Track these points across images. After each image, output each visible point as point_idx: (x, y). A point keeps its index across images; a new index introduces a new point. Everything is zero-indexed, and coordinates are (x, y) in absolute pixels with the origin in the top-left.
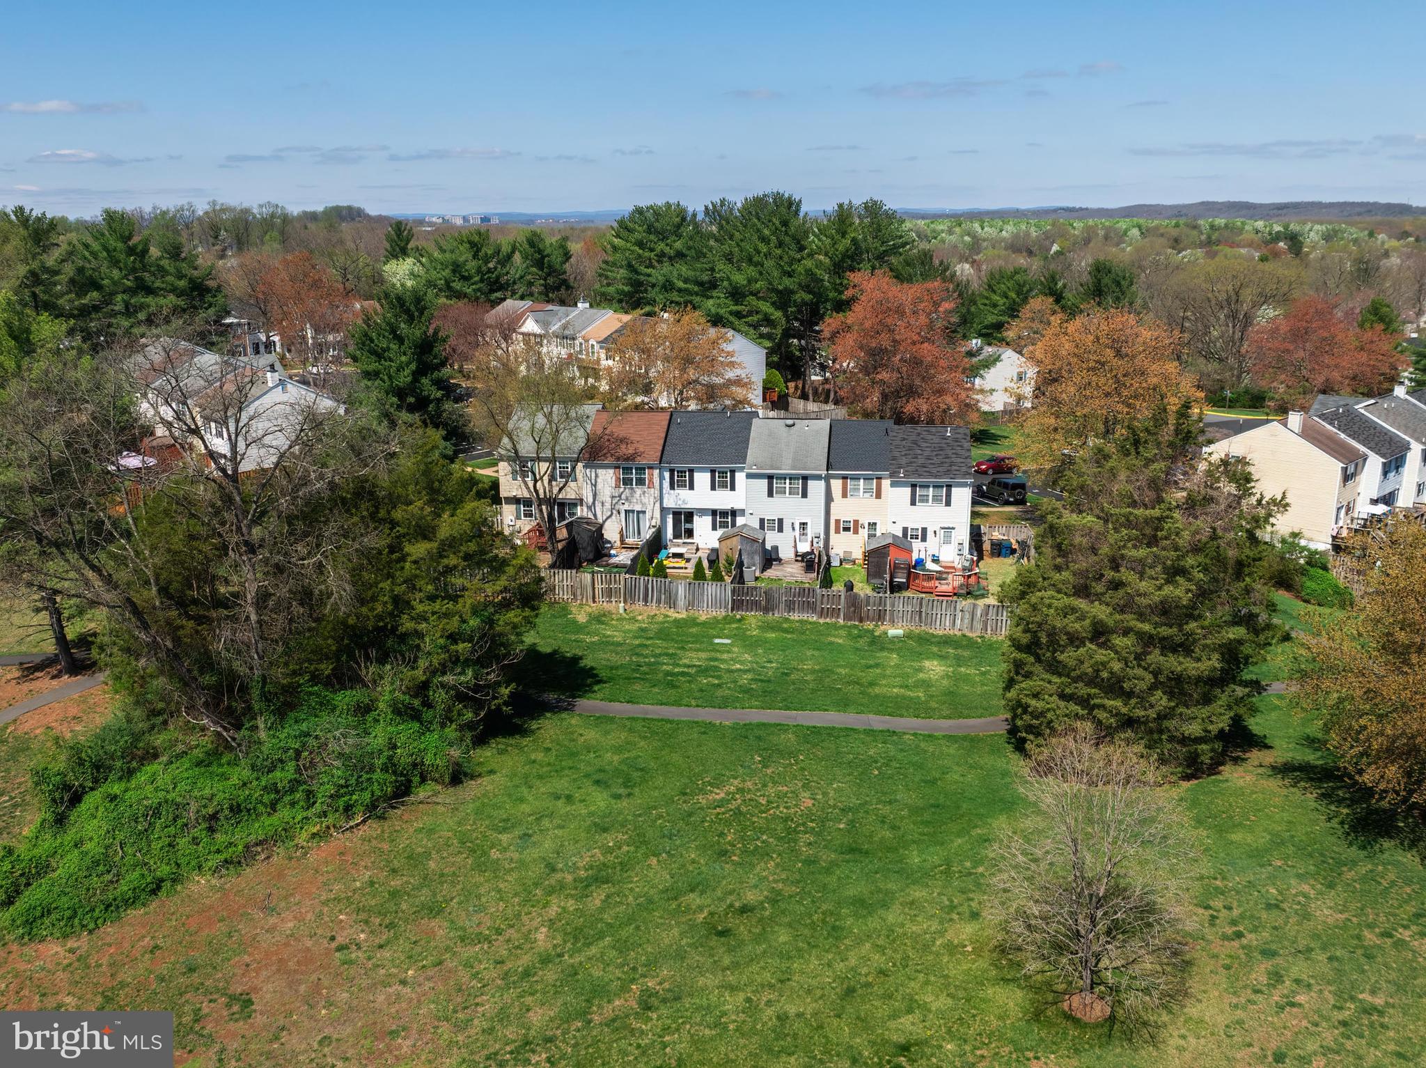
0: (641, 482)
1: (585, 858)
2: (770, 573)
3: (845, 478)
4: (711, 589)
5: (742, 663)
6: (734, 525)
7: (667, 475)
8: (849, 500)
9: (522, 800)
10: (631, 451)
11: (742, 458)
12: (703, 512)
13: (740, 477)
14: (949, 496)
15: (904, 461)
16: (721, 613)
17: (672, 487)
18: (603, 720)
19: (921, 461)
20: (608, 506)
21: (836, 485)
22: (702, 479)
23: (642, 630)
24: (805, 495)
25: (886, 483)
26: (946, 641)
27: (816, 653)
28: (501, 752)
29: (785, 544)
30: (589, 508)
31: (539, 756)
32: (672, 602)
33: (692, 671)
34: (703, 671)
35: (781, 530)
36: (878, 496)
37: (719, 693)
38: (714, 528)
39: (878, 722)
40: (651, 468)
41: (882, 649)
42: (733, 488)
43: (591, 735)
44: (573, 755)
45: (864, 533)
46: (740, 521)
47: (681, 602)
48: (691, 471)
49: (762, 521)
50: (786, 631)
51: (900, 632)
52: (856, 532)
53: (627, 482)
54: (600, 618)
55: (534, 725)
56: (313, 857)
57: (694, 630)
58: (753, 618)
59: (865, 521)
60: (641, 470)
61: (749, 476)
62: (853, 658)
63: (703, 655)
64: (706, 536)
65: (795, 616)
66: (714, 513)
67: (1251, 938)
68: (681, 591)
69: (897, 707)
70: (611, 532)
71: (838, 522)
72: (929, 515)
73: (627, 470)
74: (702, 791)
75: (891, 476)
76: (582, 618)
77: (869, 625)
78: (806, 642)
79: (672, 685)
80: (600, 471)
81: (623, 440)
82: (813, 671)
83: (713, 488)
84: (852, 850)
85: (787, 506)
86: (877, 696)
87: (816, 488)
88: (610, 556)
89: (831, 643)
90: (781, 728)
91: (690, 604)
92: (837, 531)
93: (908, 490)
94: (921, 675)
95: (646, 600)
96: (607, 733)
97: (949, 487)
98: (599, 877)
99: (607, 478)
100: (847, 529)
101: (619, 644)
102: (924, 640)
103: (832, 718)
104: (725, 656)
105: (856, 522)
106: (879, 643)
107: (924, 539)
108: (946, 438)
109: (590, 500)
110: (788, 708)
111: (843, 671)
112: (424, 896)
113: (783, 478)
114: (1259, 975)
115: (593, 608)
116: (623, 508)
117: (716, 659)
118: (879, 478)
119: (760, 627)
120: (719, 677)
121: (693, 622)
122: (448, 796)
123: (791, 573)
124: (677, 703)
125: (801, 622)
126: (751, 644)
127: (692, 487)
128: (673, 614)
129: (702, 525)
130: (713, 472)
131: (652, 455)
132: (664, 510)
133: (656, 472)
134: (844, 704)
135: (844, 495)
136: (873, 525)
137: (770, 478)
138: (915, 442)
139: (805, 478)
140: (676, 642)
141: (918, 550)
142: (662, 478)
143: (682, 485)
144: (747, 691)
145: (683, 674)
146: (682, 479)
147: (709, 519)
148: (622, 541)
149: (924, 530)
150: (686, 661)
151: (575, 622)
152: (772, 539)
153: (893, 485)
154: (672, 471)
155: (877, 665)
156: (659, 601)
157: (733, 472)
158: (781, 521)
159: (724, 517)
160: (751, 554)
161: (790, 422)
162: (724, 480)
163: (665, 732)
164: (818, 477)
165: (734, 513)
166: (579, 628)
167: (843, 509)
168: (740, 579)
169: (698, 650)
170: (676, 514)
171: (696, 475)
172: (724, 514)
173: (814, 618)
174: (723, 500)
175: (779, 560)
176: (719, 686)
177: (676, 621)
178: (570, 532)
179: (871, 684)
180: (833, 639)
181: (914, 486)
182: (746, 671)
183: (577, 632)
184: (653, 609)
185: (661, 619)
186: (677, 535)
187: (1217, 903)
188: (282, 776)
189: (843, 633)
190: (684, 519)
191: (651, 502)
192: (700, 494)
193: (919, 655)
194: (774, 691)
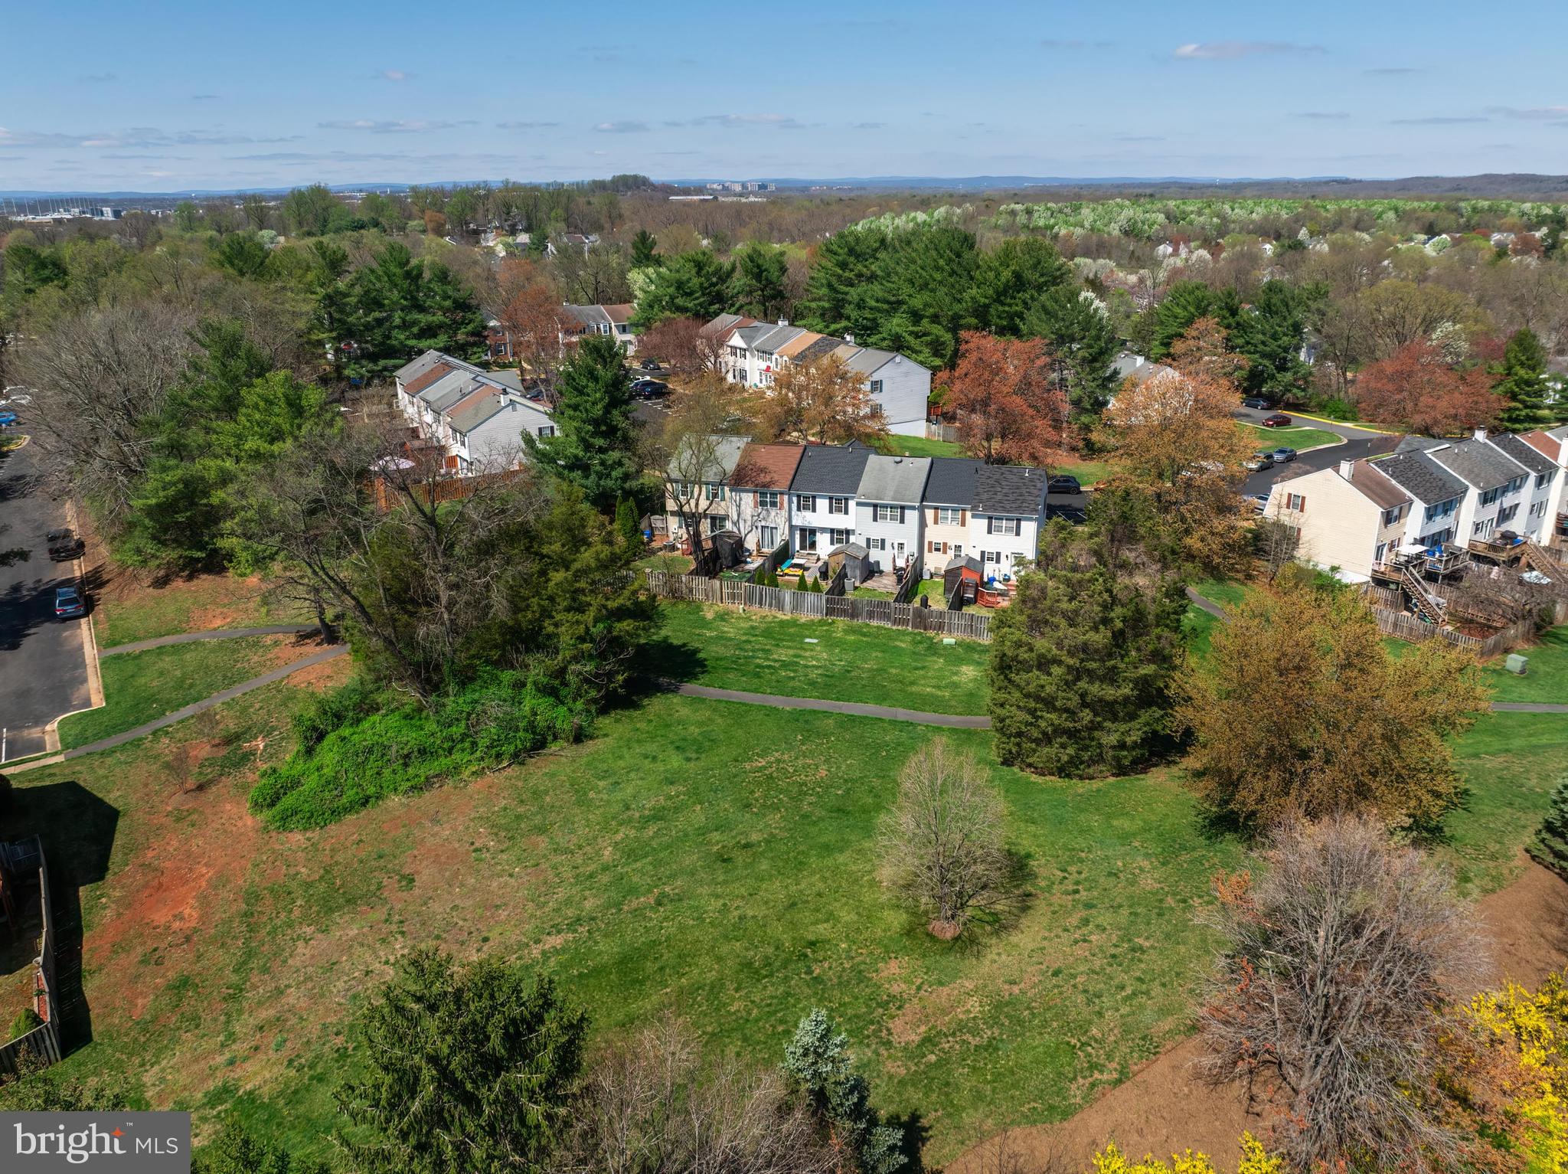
0: (774, 504)
1: (652, 801)
2: (869, 584)
3: (936, 508)
4: (810, 598)
5: (818, 660)
6: (847, 541)
7: (795, 499)
8: (940, 526)
9: (621, 757)
10: (768, 479)
11: (854, 489)
12: (823, 530)
13: (852, 504)
14: (1018, 527)
15: (985, 496)
16: (817, 617)
17: (799, 509)
18: (697, 701)
19: (999, 497)
20: (749, 523)
21: (930, 514)
22: (822, 504)
23: (753, 628)
24: (902, 521)
25: (968, 514)
27: (880, 655)
28: (617, 721)
29: (884, 559)
30: (734, 524)
31: (642, 726)
32: (780, 607)
33: (777, 665)
34: (785, 665)
35: (883, 548)
36: (963, 524)
37: (791, 684)
38: (832, 543)
39: (902, 714)
40: (782, 493)
41: (934, 654)
42: (846, 513)
43: (685, 712)
44: (667, 726)
45: (951, 553)
46: (852, 539)
47: (788, 607)
48: (814, 497)
49: (868, 540)
50: (864, 635)
51: (952, 641)
52: (945, 552)
53: (763, 504)
54: (722, 617)
55: (646, 702)
56: (471, 788)
57: (792, 630)
58: (841, 622)
59: (952, 543)
60: (774, 495)
61: (858, 504)
62: (907, 660)
63: (791, 652)
64: (824, 546)
65: (875, 623)
66: (832, 531)
67: (1084, 895)
68: (788, 598)
69: (923, 703)
70: (750, 543)
71: (930, 543)
72: (1003, 542)
73: (764, 494)
74: (750, 760)
75: (972, 510)
76: (710, 615)
77: (931, 633)
78: (876, 645)
79: (758, 676)
80: (743, 495)
81: (763, 470)
82: (870, 670)
83: (831, 512)
84: (839, 810)
85: (886, 529)
86: (912, 694)
87: (912, 516)
88: (746, 563)
89: (896, 647)
90: (827, 714)
91: (795, 608)
92: (930, 551)
93: (986, 521)
94: (955, 678)
95: (761, 604)
96: (697, 711)
97: (1019, 520)
98: (658, 815)
99: (748, 499)
100: (938, 550)
101: (731, 639)
102: (970, 648)
103: (870, 709)
104: (808, 654)
105: (945, 544)
106: (934, 648)
107: (998, 561)
108: (1023, 478)
109: (735, 518)
110: (838, 699)
111: (894, 671)
112: (537, 820)
113: (885, 506)
114: (1074, 920)
115: (721, 607)
116: (759, 525)
117: (799, 656)
118: (964, 510)
119: (844, 631)
120: (795, 671)
121: (794, 623)
122: (572, 751)
123: (884, 584)
124: (756, 691)
125: (878, 627)
126: (832, 644)
127: (814, 510)
128: (781, 616)
129: (822, 540)
130: (831, 498)
131: (783, 484)
132: (792, 528)
133: (786, 497)
134: (883, 697)
135: (936, 522)
136: (958, 548)
137: (875, 506)
138: (997, 481)
139: (903, 508)
140: (775, 639)
141: (991, 569)
142: (790, 502)
143: (806, 508)
144: (813, 684)
145: (769, 667)
146: (807, 504)
147: (828, 536)
148: (758, 551)
149: (998, 554)
150: (776, 657)
151: (704, 618)
152: (875, 555)
153: (974, 516)
154: (799, 496)
155: (923, 668)
156: (771, 605)
157: (846, 499)
158: (883, 541)
159: (840, 535)
160: (854, 568)
161: (898, 459)
162: (839, 505)
163: (738, 712)
164: (913, 508)
165: (848, 532)
166: (704, 624)
167: (933, 534)
168: (839, 589)
169: (789, 647)
170: (803, 530)
171: (818, 501)
172: (840, 532)
173: (889, 625)
174: (839, 521)
175: (881, 572)
176: (793, 678)
177: (782, 621)
178: (714, 543)
179: (912, 683)
180: (898, 643)
181: (990, 518)
182: (817, 667)
183: (703, 627)
184: (766, 611)
185: (770, 619)
186: (803, 547)
187: (1073, 869)
188: (457, 730)
189: (908, 638)
190: (808, 535)
191: (782, 520)
192: (821, 516)
193: (961, 661)
194: (833, 684)
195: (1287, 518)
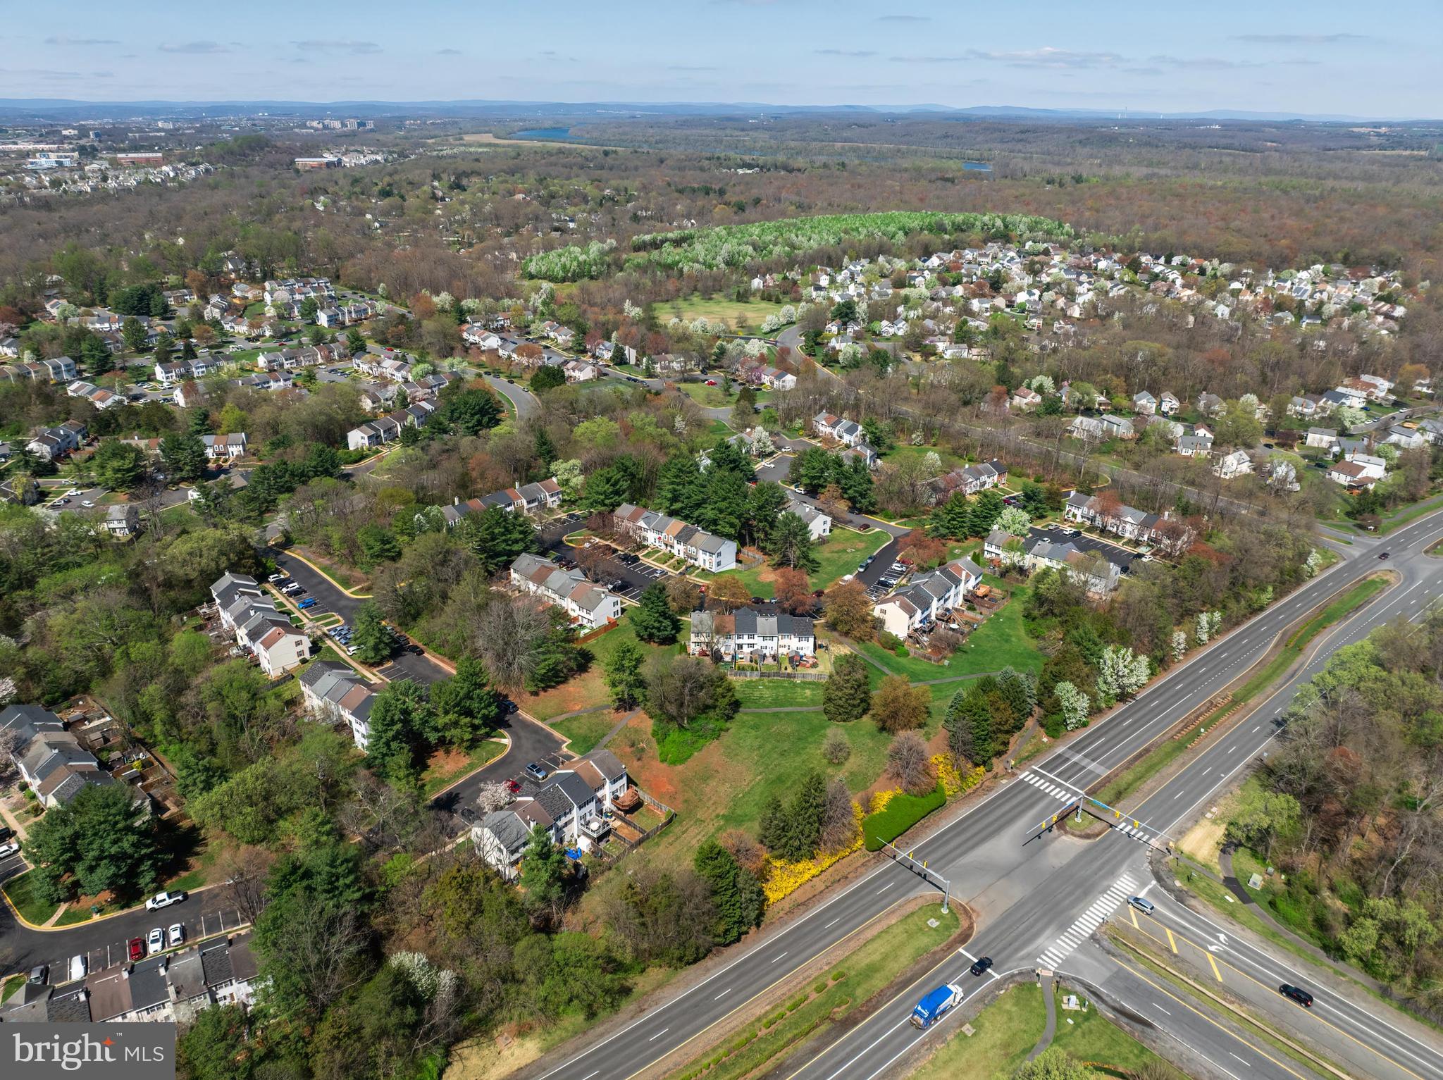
0: (729, 637)
1: (756, 744)
2: (767, 663)
3: (782, 636)
5: (767, 693)
6: (754, 647)
7: (737, 636)
8: (783, 641)
9: (739, 734)
10: (726, 629)
11: (757, 632)
12: (746, 644)
13: (756, 636)
14: (808, 639)
15: (796, 628)
16: (757, 678)
17: (738, 638)
18: (746, 714)
19: (800, 629)
20: (722, 645)
21: (780, 637)
22: (746, 637)
23: (744, 685)
24: (772, 640)
25: (792, 635)
26: (810, 683)
27: (782, 689)
28: (732, 723)
29: (767, 652)
30: (717, 645)
31: (739, 723)
33: (758, 697)
35: (766, 648)
36: (791, 640)
37: (765, 703)
38: (749, 648)
39: (799, 709)
41: (796, 687)
42: (754, 639)
43: (745, 718)
44: (745, 722)
46: (756, 646)
47: (748, 676)
48: (743, 635)
49: (762, 647)
50: (773, 682)
51: (799, 681)
52: (785, 648)
53: (726, 638)
55: (735, 716)
57: (753, 683)
58: (765, 679)
59: (787, 646)
60: (728, 634)
61: (758, 636)
62: (791, 690)
63: (759, 692)
64: (746, 650)
65: (775, 677)
66: (749, 644)
68: (748, 673)
69: (801, 704)
70: (724, 652)
71: (780, 646)
72: (803, 644)
73: (725, 634)
74: (771, 728)
75: (794, 633)
77: (792, 679)
78: (780, 687)
79: (755, 702)
81: (725, 625)
82: (783, 695)
83: (748, 639)
84: (800, 738)
85: (768, 643)
86: (798, 701)
87: (775, 639)
88: (725, 660)
90: (780, 712)
91: (751, 676)
92: (780, 648)
93: (798, 637)
94: (806, 694)
95: (740, 675)
96: (749, 717)
97: (808, 636)
98: (760, 747)
100: (783, 648)
101: (741, 690)
102: (805, 683)
103: (789, 709)
105: (785, 646)
106: (795, 685)
107: (802, 650)
108: (807, 622)
110: (780, 707)
111: (789, 694)
112: (733, 753)
113: (766, 636)
116: (726, 645)
117: (762, 693)
119: (767, 681)
120: (763, 699)
121: (752, 680)
122: (727, 733)
123: (769, 661)
124: (758, 707)
126: (767, 688)
127: (742, 638)
128: (746, 679)
129: (745, 647)
130: (748, 634)
131: (731, 630)
132: (736, 645)
133: (732, 634)
134: (791, 705)
135: (782, 639)
136: (789, 646)
137: (763, 636)
138: (799, 624)
139: (772, 636)
140: (752, 688)
141: (802, 653)
142: (734, 636)
143: (740, 638)
144: (771, 702)
145: (756, 698)
147: (748, 646)
148: (726, 654)
149: (802, 647)
150: (755, 694)
152: (765, 651)
153: (794, 636)
154: (736, 633)
155: (796, 692)
156: (743, 675)
157: (754, 635)
158: (766, 646)
160: (759, 657)
161: (767, 618)
162: (751, 637)
163: (759, 715)
164: (776, 636)
165: (754, 644)
167: (782, 643)
169: (758, 690)
170: (739, 644)
172: (751, 644)
173: (779, 678)
174: (751, 641)
175: (768, 659)
176: (765, 701)
177: (748, 680)
179: (794, 698)
180: (784, 684)
182: (768, 696)
185: (744, 680)
186: (739, 650)
189: (787, 682)
190: (740, 646)
191: (733, 642)
192: (745, 640)
193: (804, 688)
194: (776, 702)
195: (882, 616)
